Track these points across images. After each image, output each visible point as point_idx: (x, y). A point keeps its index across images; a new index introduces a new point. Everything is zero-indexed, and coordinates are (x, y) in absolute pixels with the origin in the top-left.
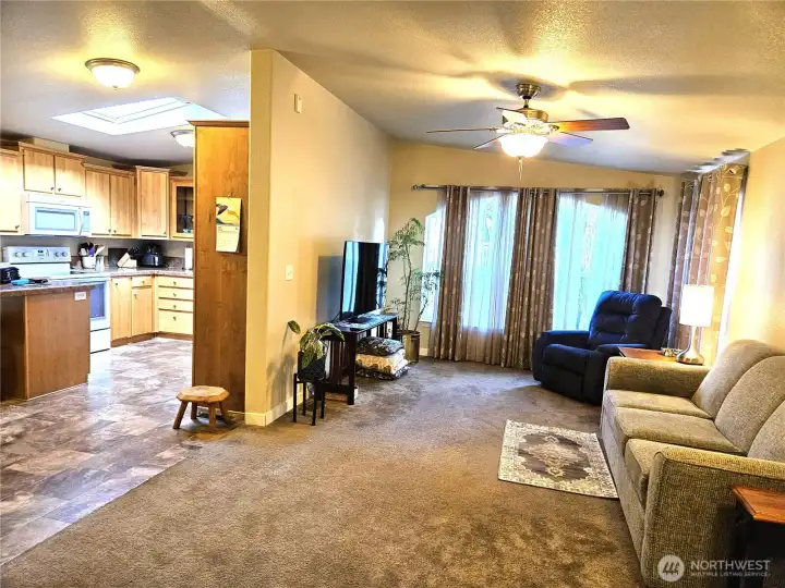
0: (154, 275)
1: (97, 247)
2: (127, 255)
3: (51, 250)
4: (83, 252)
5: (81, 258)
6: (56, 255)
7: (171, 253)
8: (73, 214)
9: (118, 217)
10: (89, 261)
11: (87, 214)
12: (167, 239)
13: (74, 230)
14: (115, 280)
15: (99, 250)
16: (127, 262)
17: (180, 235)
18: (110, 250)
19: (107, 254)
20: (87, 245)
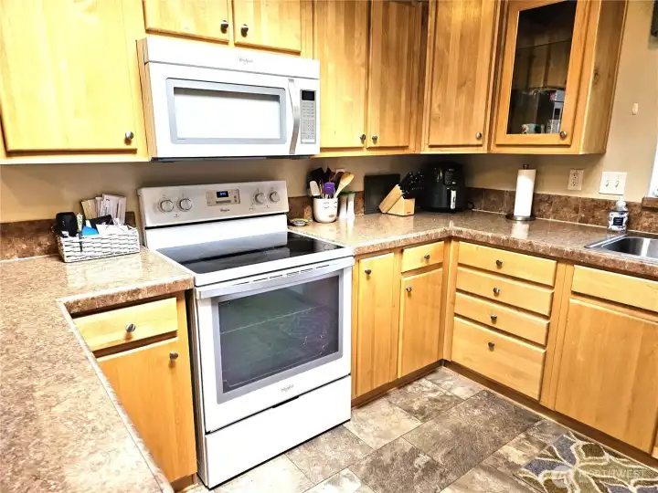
0: (449, 239)
1: (340, 176)
2: (397, 190)
3: (246, 189)
4: (315, 188)
5: (309, 201)
6: (256, 198)
7: (481, 181)
8: (276, 98)
9: (383, 110)
10: (325, 207)
11: (308, 95)
12: (483, 150)
13: (281, 141)
14: (366, 263)
15: (344, 183)
16: (398, 203)
17: (516, 138)
18: (369, 180)
19: (360, 187)
20: (322, 173)
